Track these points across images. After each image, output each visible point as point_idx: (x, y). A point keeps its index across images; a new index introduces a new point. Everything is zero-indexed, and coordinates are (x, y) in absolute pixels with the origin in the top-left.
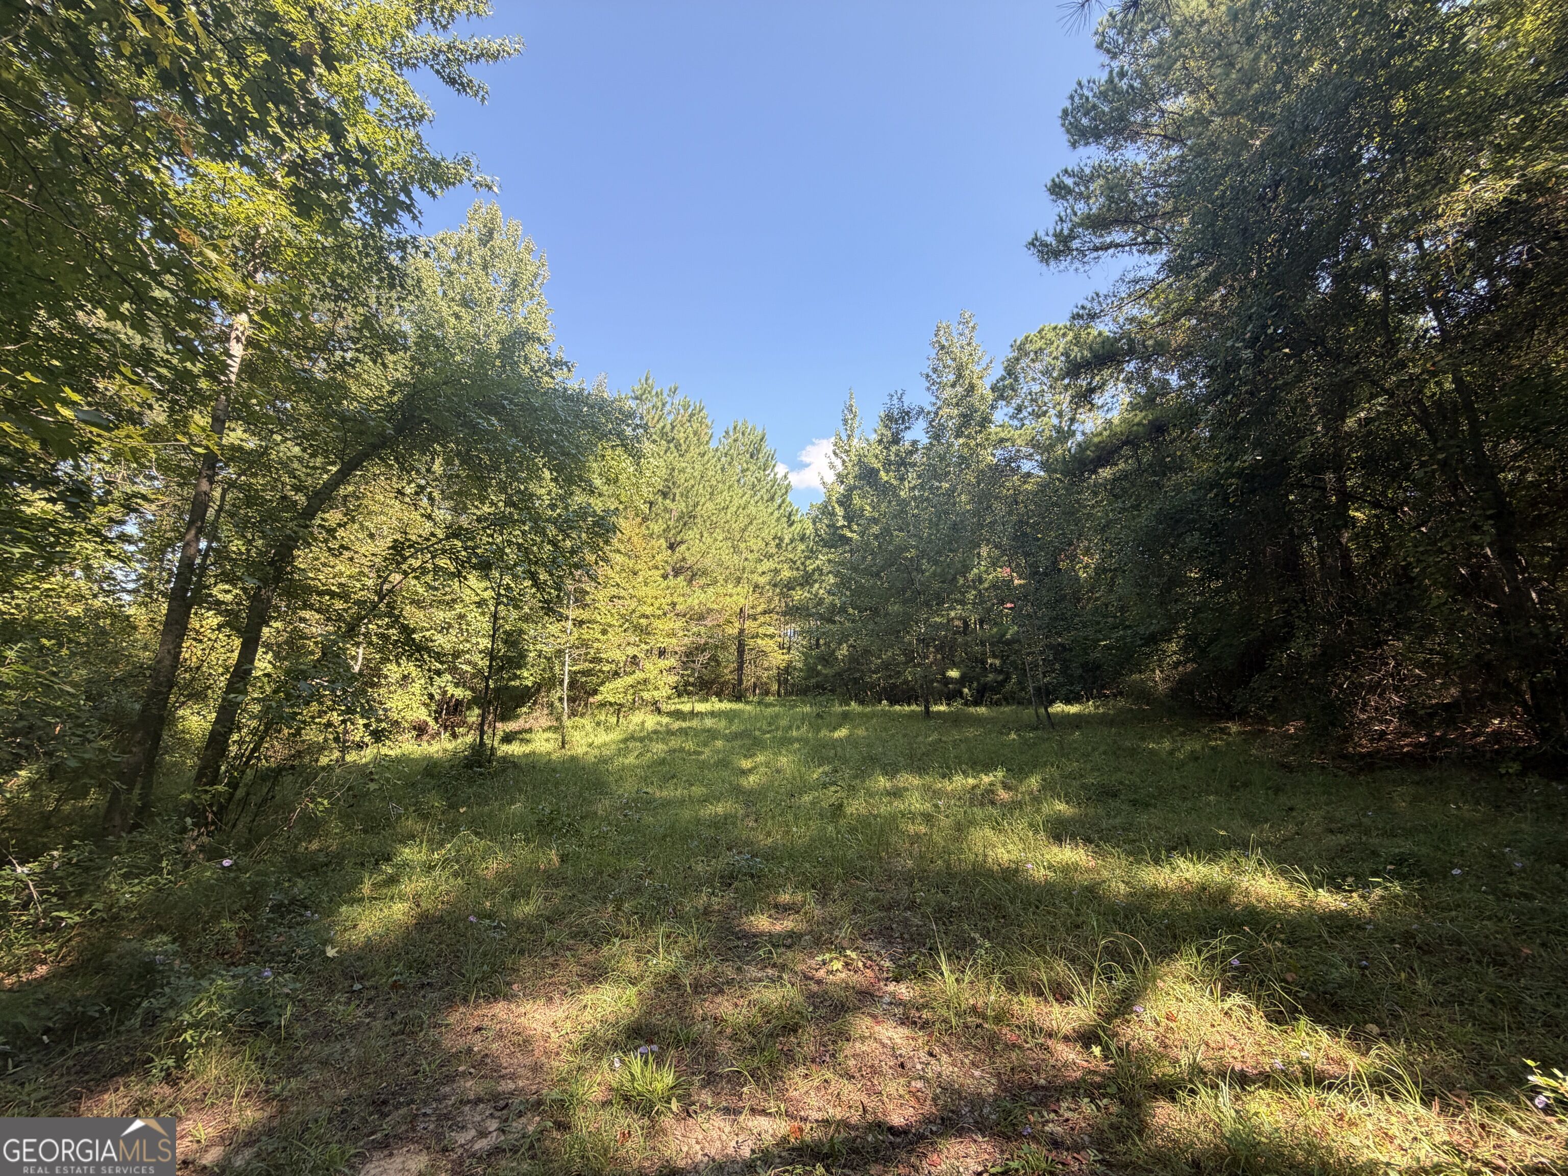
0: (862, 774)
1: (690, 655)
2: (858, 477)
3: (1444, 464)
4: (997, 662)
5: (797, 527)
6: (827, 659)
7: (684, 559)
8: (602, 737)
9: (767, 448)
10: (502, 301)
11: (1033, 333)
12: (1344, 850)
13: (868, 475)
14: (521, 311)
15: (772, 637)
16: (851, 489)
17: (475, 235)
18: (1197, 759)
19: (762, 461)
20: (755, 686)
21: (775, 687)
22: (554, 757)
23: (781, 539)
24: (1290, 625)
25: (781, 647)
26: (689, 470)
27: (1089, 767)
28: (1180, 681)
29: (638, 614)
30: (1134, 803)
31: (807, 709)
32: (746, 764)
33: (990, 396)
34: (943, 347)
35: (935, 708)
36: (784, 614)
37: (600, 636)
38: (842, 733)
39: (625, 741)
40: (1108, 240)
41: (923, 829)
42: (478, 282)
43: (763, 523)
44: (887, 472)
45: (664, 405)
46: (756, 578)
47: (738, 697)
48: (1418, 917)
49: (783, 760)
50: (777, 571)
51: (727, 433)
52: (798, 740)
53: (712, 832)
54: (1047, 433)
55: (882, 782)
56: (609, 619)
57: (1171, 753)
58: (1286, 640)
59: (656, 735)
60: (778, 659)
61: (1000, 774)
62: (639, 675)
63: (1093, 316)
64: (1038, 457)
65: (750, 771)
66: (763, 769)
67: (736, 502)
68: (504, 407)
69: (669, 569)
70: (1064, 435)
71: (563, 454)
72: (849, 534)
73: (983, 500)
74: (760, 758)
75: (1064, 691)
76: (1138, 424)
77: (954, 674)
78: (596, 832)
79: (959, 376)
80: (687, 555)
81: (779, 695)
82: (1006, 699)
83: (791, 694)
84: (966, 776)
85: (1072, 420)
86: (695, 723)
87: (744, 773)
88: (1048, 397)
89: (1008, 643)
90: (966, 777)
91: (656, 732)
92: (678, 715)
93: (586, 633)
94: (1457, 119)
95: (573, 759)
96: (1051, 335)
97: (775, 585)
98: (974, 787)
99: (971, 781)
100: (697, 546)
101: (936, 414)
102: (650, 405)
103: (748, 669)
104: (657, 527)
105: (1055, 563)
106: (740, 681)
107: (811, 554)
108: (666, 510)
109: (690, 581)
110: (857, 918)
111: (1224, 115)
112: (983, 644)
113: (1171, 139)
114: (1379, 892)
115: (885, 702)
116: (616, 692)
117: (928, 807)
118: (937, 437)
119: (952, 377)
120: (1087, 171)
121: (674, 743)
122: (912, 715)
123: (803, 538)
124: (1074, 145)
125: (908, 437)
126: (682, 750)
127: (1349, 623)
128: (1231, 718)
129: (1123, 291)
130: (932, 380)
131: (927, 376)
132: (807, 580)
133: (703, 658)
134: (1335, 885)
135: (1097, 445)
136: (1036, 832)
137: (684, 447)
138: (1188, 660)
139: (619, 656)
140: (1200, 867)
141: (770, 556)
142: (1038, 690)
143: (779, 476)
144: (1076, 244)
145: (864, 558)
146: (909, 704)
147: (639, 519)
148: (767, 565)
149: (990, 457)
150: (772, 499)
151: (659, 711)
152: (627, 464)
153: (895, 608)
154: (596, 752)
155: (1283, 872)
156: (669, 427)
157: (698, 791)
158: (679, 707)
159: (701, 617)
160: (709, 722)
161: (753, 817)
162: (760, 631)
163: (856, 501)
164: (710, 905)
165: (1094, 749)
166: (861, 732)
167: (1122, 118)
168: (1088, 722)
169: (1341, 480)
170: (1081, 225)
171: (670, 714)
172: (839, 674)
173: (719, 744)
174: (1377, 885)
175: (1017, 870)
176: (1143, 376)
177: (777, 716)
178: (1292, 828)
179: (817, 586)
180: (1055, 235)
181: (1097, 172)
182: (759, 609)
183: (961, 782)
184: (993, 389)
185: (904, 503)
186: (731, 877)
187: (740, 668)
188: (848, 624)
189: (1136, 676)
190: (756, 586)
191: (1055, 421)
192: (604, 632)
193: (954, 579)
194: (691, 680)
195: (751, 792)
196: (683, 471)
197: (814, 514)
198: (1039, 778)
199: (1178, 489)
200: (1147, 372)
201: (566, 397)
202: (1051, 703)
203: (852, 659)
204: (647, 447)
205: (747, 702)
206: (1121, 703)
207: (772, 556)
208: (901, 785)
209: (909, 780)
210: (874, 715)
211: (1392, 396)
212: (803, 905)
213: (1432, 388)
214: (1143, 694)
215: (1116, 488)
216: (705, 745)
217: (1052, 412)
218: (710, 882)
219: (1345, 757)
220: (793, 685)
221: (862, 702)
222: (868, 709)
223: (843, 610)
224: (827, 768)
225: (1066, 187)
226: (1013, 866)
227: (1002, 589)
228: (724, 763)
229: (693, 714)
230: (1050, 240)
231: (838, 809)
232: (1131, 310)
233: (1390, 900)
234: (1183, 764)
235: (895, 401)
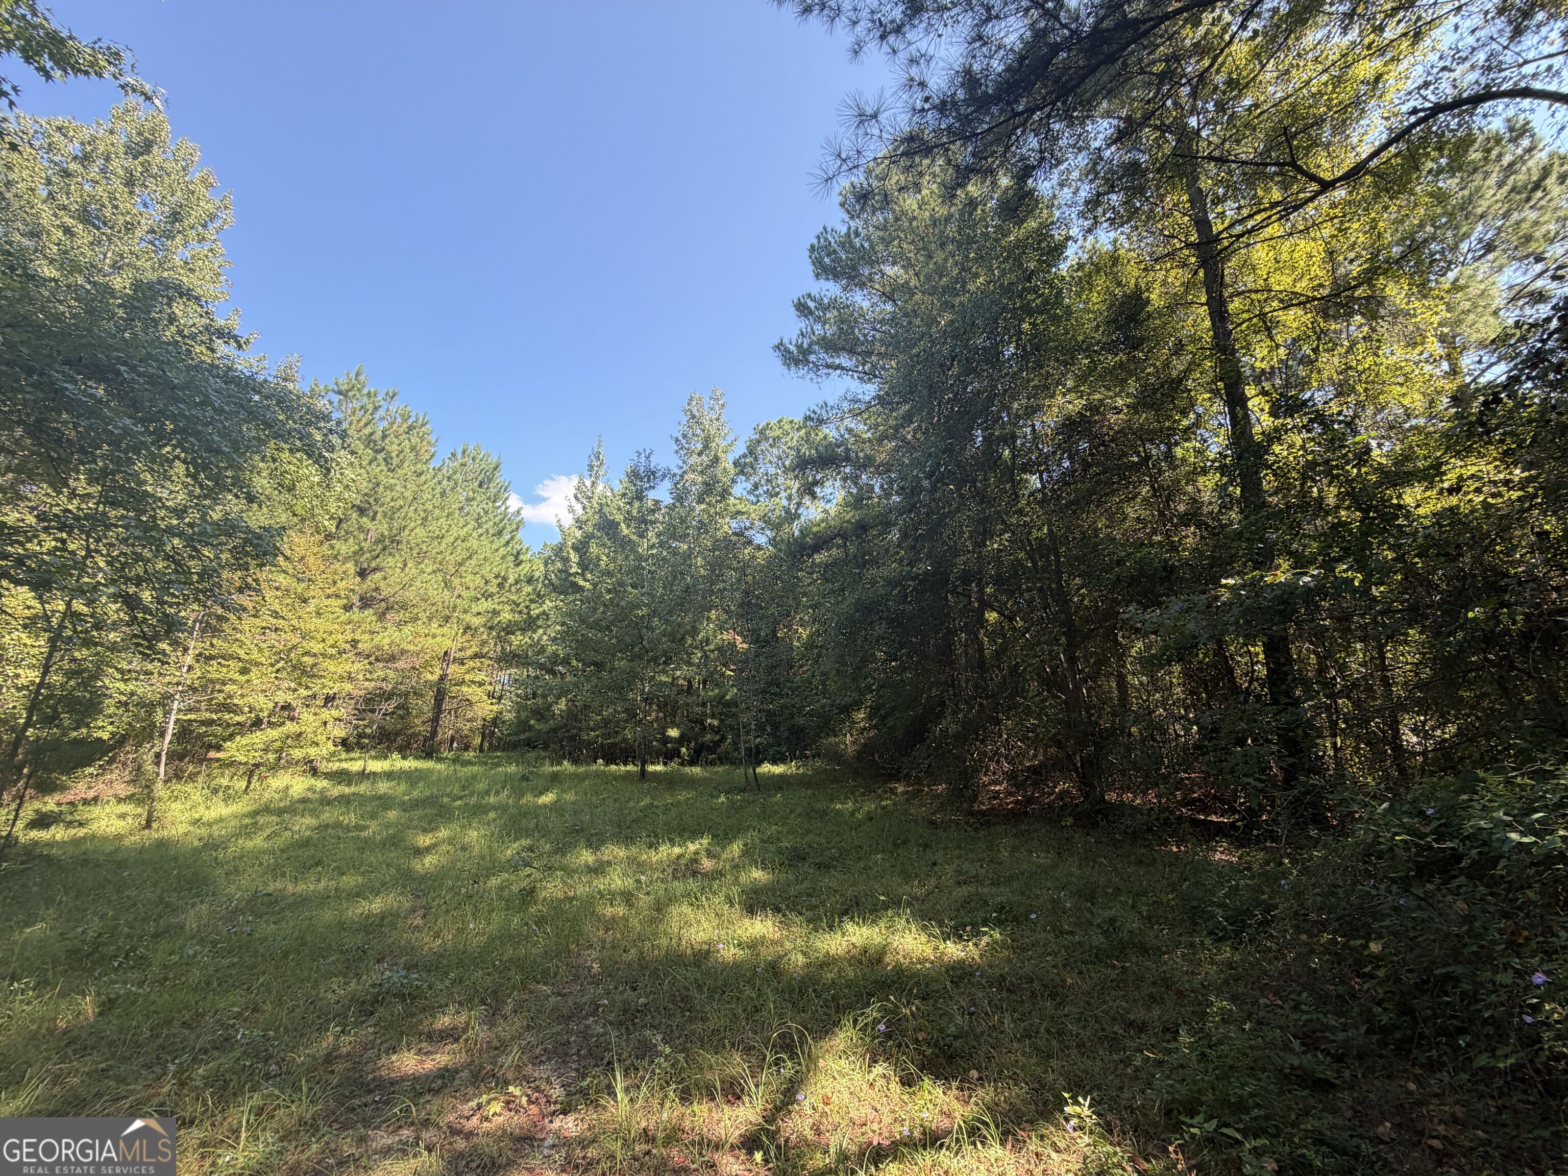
0: (561, 849)
1: (370, 702)
2: (598, 527)
3: (1041, 590)
4: (716, 723)
5: (525, 568)
6: (541, 714)
7: (377, 589)
8: (219, 810)
9: (500, 478)
10: (152, 231)
11: (773, 422)
12: (967, 901)
13: (608, 527)
14: (179, 254)
15: (481, 684)
16: (589, 537)
17: (120, 140)
18: (871, 819)
19: (493, 491)
20: (452, 739)
21: (478, 741)
22: (126, 842)
23: (505, 579)
24: (942, 704)
25: (491, 695)
26: (398, 488)
27: (785, 830)
28: (865, 745)
29: (300, 651)
30: (819, 866)
31: (512, 769)
32: (424, 840)
33: (732, 471)
34: (694, 417)
35: (651, 768)
36: (499, 660)
37: (237, 676)
38: (548, 798)
39: (255, 813)
40: (837, 361)
41: (621, 911)
42: (111, 198)
43: (485, 559)
44: (628, 526)
45: (376, 409)
46: (468, 618)
47: (429, 751)
48: (1009, 960)
49: (473, 835)
50: (496, 613)
51: (454, 455)
52: (494, 808)
53: (359, 939)
54: (777, 513)
55: (587, 857)
56: (255, 655)
57: (852, 813)
58: (940, 716)
59: (304, 805)
60: (485, 709)
61: (705, 841)
62: (290, 727)
63: (821, 422)
64: (768, 532)
65: (428, 850)
66: (444, 847)
67: (454, 532)
68: (118, 373)
69: (355, 599)
70: (791, 517)
71: (210, 450)
72: (582, 583)
73: (717, 567)
74: (443, 833)
75: (772, 751)
76: (848, 522)
77: (674, 733)
78: (175, 958)
79: (706, 447)
80: (382, 584)
81: (481, 750)
82: (720, 759)
83: (497, 749)
84: (673, 843)
85: (799, 505)
86: (363, 788)
87: (420, 852)
88: (780, 481)
89: (727, 704)
90: (673, 845)
91: (304, 801)
92: (342, 777)
93: (214, 671)
94: (1056, 348)
95: (162, 844)
96: (787, 427)
97: (491, 628)
98: (679, 857)
99: (677, 850)
100: (396, 576)
101: (682, 476)
102: (356, 405)
103: (446, 720)
104: (344, 548)
105: (774, 632)
106: (434, 733)
107: (539, 598)
108: (361, 528)
109: (382, 616)
110: (530, 1037)
111: (923, 293)
112: (704, 704)
113: (888, 297)
114: (985, 939)
115: (600, 761)
116: (252, 747)
117: (630, 883)
118: (680, 499)
119: (700, 446)
120: (826, 301)
121: (328, 815)
122: (627, 776)
123: (530, 580)
124: (817, 276)
125: (652, 495)
126: (338, 825)
127: (981, 704)
128: (898, 780)
129: (846, 406)
130: (681, 443)
131: (677, 440)
132: (530, 624)
133: (390, 706)
134: (956, 934)
135: (815, 534)
136: (732, 905)
137: (395, 461)
138: (871, 727)
139: (264, 704)
140: (864, 929)
141: (488, 596)
142: (749, 750)
143: (510, 510)
144: (812, 358)
145: (595, 610)
146: (625, 764)
147: (322, 537)
148: (485, 605)
149: (728, 526)
150: (500, 533)
151: (314, 772)
152: (311, 473)
153: (621, 664)
154: (204, 832)
155: (924, 928)
156: (379, 434)
157: (349, 881)
158: (344, 765)
159: (392, 658)
160: (383, 787)
161: (421, 912)
162: (467, 677)
163: (594, 549)
164: (336, 1048)
165: (792, 812)
166: (570, 797)
167: (854, 268)
168: (789, 783)
169: (981, 591)
170: (817, 343)
171: (329, 776)
172: (554, 730)
173: (392, 815)
174: (985, 933)
175: (708, 952)
176: (855, 479)
177: (474, 777)
178: (933, 881)
179: (541, 631)
180: (797, 346)
181: (833, 304)
182: (469, 653)
183: (667, 852)
184: (736, 464)
185: (640, 558)
186: (375, 1001)
187: (436, 720)
188: (569, 678)
189: (832, 739)
190: (468, 628)
191: (785, 503)
192: (244, 671)
193: (683, 639)
194: (368, 731)
195: (423, 878)
196: (391, 488)
197: (547, 554)
198: (741, 843)
199: (873, 583)
200: (858, 477)
201: (229, 377)
202: (759, 763)
203: (572, 715)
204: (343, 456)
205: (439, 760)
206: (818, 763)
207: (491, 595)
208: (606, 858)
209: (615, 852)
210: (586, 776)
211: (1013, 533)
212: (465, 1030)
213: (1035, 533)
214: (836, 756)
215: (829, 571)
216: (373, 816)
217: (783, 494)
218: (341, 1017)
219: (971, 813)
220: (500, 739)
221: (575, 761)
222: (582, 769)
223: (566, 662)
224: (525, 842)
225: (808, 308)
226: (706, 947)
227: (726, 652)
228: (394, 842)
229: (363, 775)
230: (792, 348)
231: (529, 895)
232: (850, 423)
233: (992, 945)
234: (860, 824)
235: (643, 459)
